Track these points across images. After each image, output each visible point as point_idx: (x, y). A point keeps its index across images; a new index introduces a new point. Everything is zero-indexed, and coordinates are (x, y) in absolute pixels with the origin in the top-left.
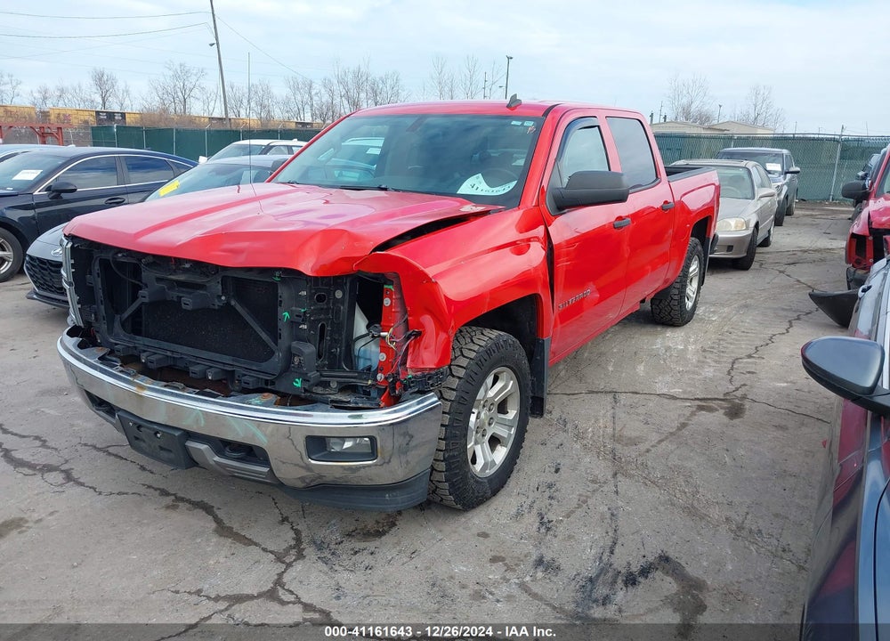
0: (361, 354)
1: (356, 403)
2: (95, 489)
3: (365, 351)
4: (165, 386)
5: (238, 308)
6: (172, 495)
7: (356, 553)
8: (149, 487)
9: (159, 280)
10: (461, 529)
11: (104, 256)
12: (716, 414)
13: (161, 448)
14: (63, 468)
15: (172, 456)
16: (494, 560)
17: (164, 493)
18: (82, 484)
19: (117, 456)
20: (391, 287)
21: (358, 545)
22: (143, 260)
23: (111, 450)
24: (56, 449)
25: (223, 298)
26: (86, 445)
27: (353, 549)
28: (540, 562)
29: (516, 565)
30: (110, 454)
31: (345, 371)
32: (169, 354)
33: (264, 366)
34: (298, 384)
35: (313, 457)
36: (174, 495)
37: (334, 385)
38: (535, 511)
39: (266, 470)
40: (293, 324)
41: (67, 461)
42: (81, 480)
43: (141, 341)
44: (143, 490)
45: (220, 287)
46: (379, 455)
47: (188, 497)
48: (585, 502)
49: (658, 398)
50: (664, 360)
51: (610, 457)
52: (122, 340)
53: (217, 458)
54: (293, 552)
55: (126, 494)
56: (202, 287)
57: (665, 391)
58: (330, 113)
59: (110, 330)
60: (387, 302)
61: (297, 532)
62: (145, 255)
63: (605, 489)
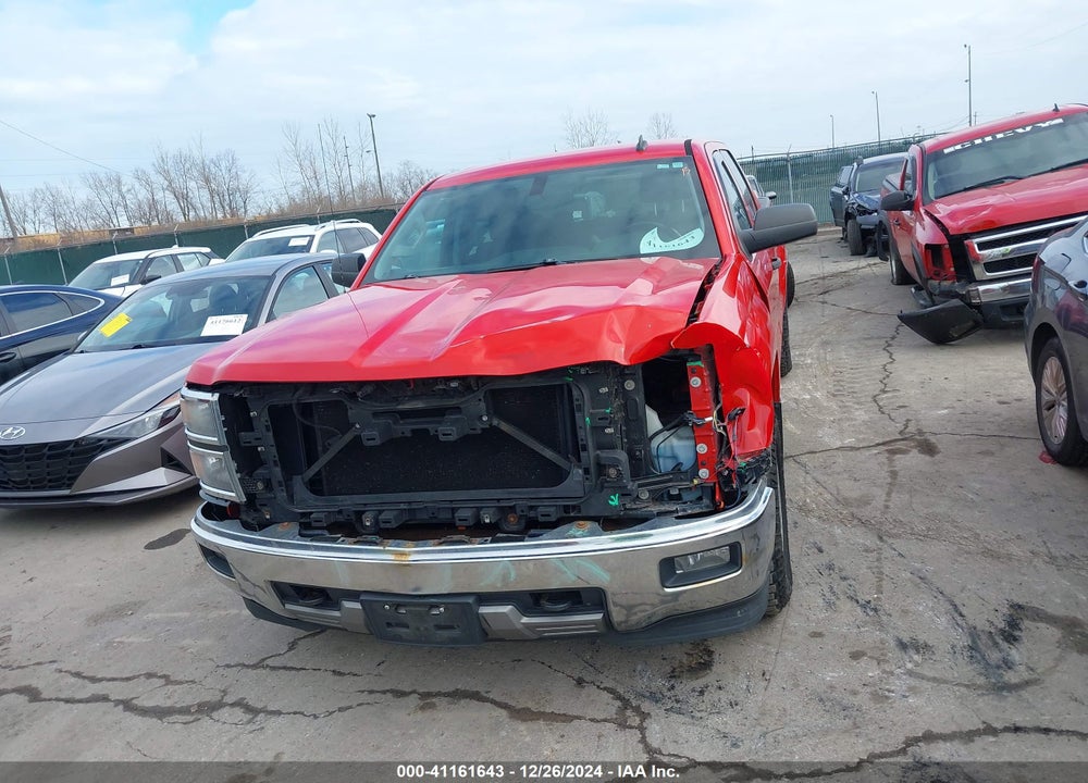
0: (661, 451)
1: (684, 510)
2: (302, 714)
3: (665, 447)
4: (440, 544)
5: (505, 427)
6: (411, 693)
7: (702, 693)
8: (371, 692)
9: (375, 414)
10: (785, 636)
11: (278, 401)
12: (911, 454)
13: (439, 627)
14: (229, 699)
15: (455, 633)
16: (856, 656)
17: (400, 694)
18: (279, 713)
19: (285, 668)
20: (699, 363)
21: (698, 683)
22: (359, 394)
23: (269, 662)
24: (193, 682)
25: (485, 418)
26: (228, 666)
27: (693, 690)
28: (903, 646)
29: (882, 655)
30: (274, 668)
31: (658, 476)
32: (402, 506)
33: (558, 490)
34: (615, 501)
35: (667, 585)
36: (414, 692)
37: (645, 495)
38: (842, 597)
39: (599, 616)
40: (597, 429)
41: (225, 692)
42: (271, 708)
43: (348, 502)
44: (365, 698)
45: (483, 405)
46: (744, 563)
47: (434, 689)
48: (882, 573)
49: (840, 453)
50: (805, 413)
51: (855, 522)
52: (318, 507)
53: (525, 620)
54: (629, 713)
55: (350, 707)
56: (457, 409)
57: (839, 444)
58: (154, 213)
59: (291, 497)
60: (695, 382)
61: (611, 691)
62: (361, 384)
63: (885, 554)
